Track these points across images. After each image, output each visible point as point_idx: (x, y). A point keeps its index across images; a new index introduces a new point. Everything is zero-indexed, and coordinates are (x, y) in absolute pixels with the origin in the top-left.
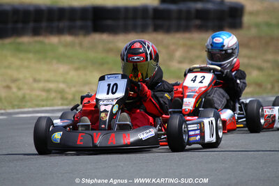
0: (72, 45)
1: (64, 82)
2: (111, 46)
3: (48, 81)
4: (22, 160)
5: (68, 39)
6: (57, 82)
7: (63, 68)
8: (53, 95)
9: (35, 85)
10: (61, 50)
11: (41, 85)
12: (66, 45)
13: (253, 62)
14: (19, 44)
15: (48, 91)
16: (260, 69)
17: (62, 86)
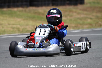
0: (22, 11)
1: (19, 25)
3: (13, 24)
5: (20, 9)
6: (17, 25)
7: (18, 20)
8: (15, 29)
9: (9, 26)
10: (18, 13)
11: (11, 26)
12: (20, 11)
13: (88, 16)
15: (13, 28)
16: (91, 19)
17: (18, 26)
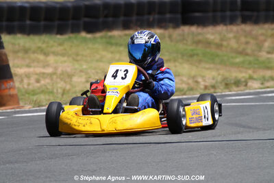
2: (200, 37)
4: (117, 150)
14: (110, 37)
